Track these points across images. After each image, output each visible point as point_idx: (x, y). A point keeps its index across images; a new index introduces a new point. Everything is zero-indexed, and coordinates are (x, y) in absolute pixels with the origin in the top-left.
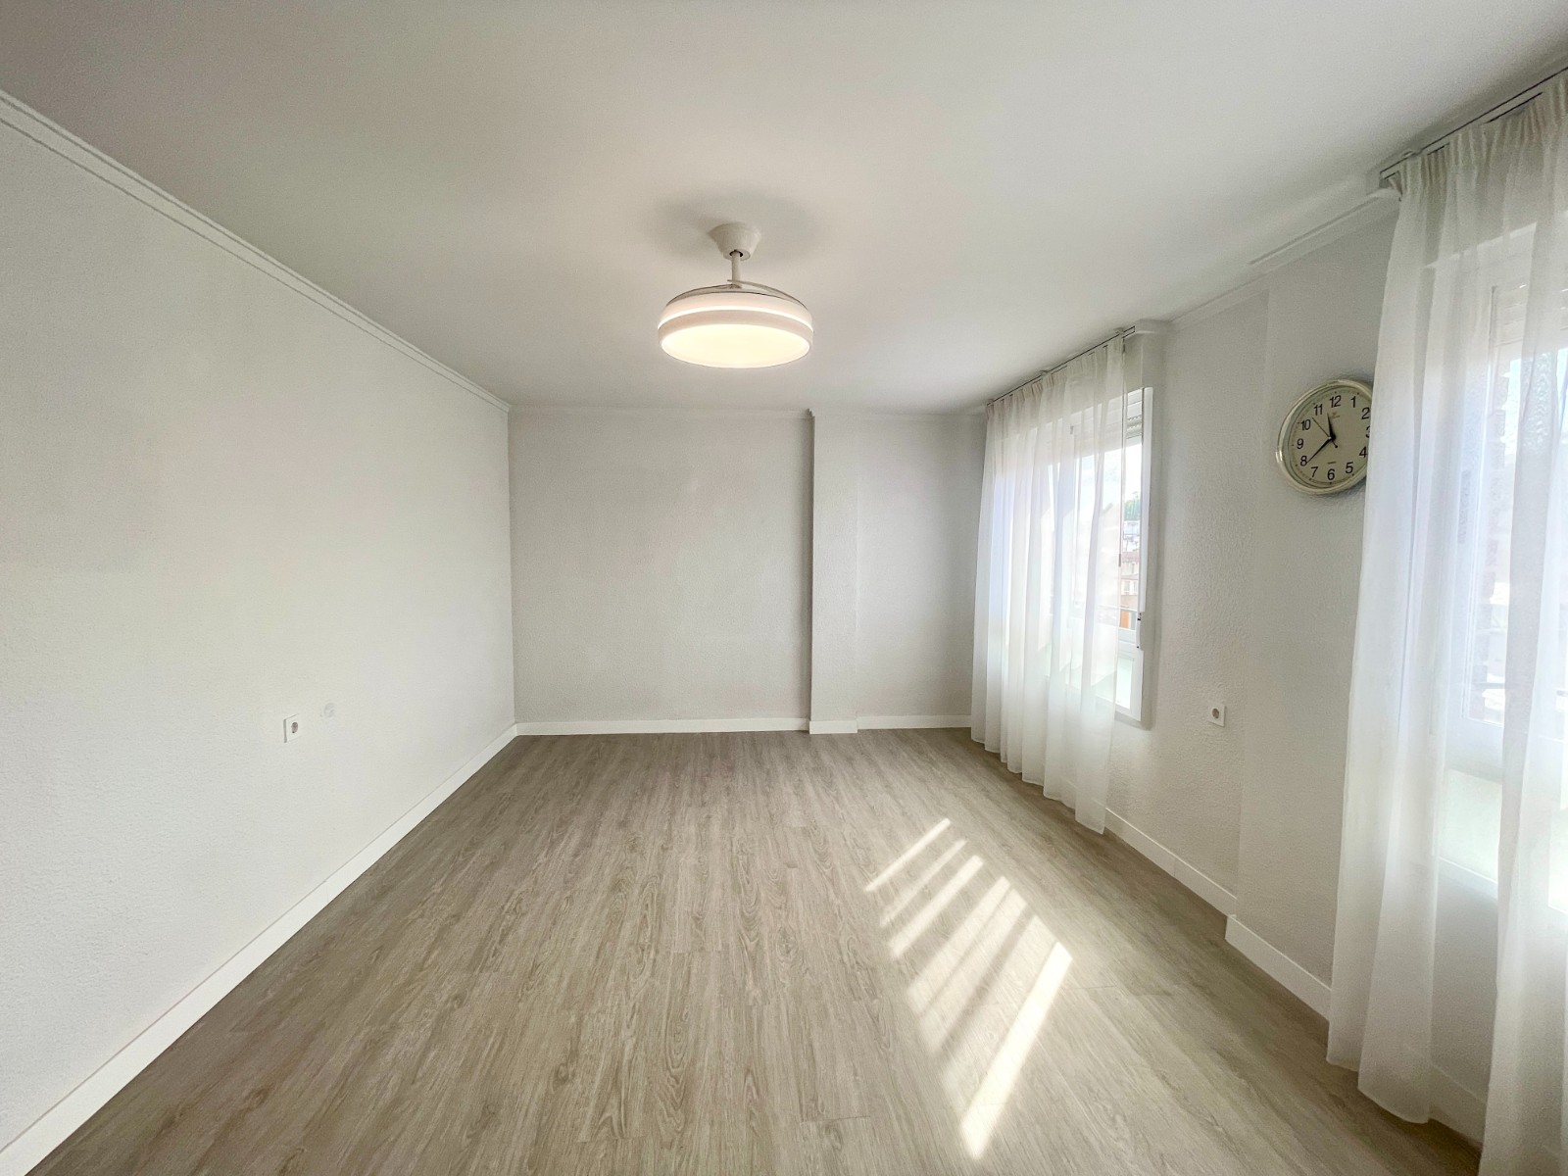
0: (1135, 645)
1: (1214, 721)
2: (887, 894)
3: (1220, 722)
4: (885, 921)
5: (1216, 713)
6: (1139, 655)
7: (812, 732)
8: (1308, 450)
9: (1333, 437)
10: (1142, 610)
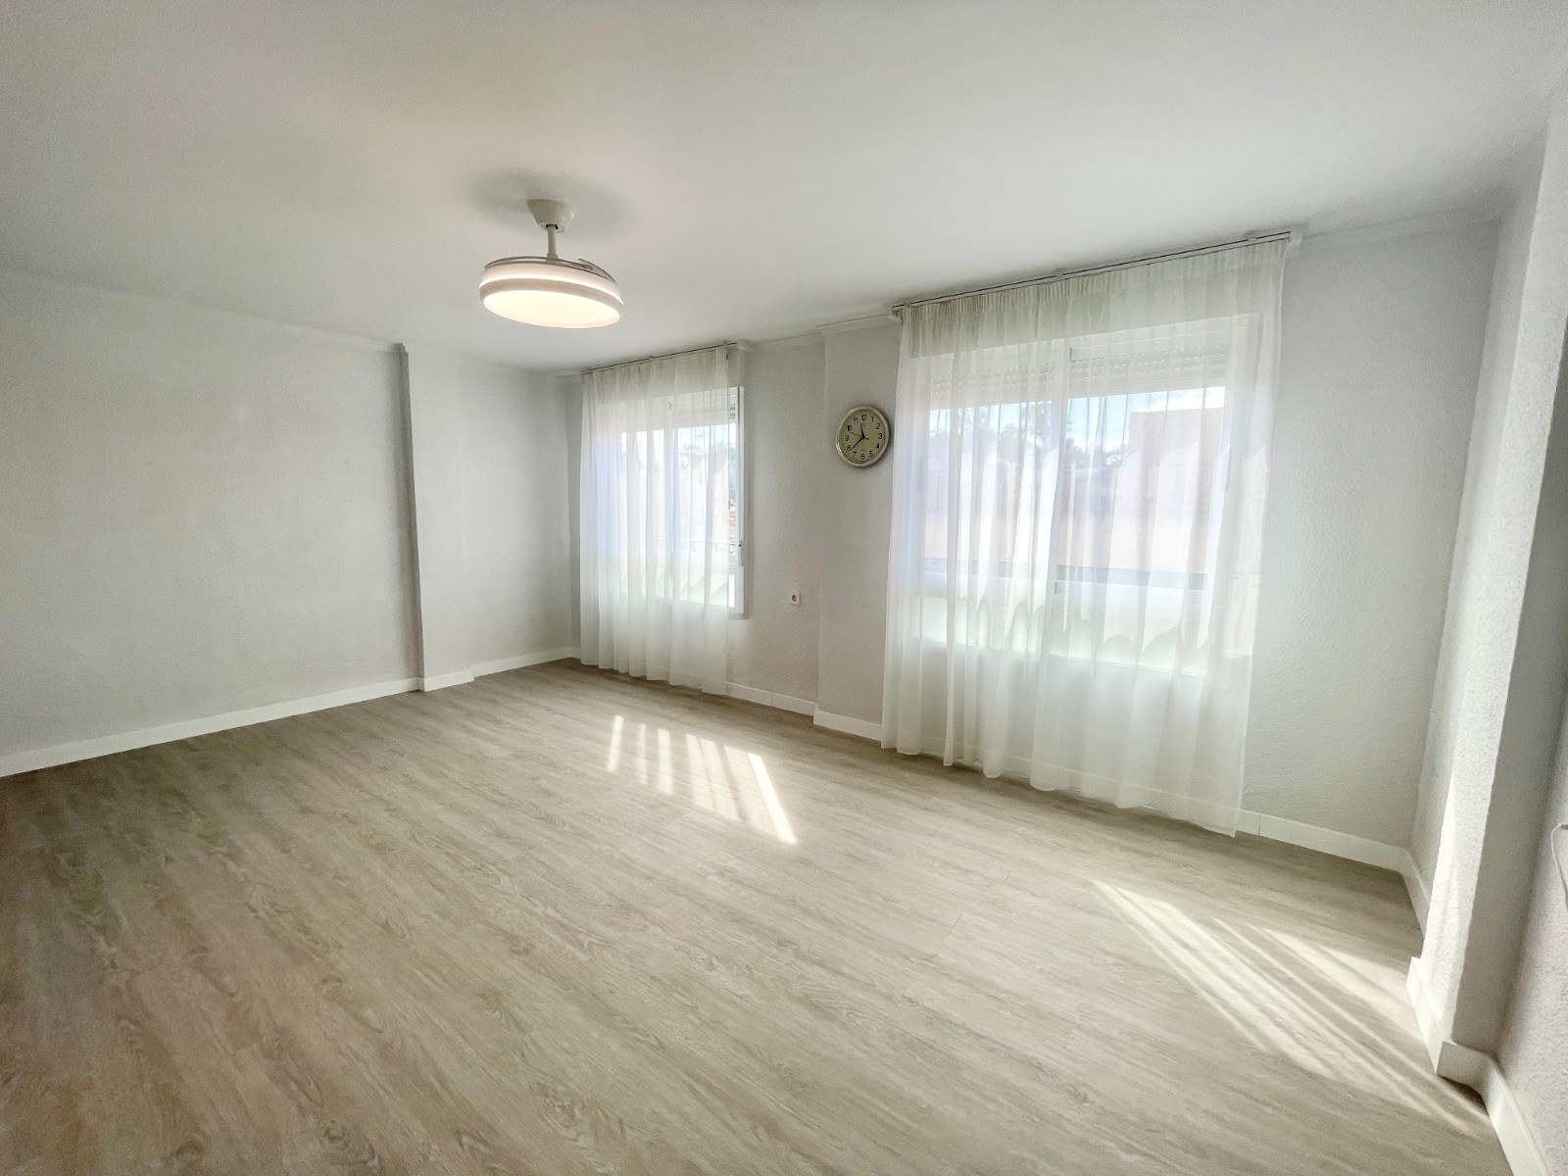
0: (737, 564)
1: (792, 602)
2: (627, 768)
3: (797, 602)
4: (643, 779)
5: (794, 597)
6: (740, 570)
7: (428, 688)
8: (851, 442)
9: (863, 437)
10: (742, 539)
